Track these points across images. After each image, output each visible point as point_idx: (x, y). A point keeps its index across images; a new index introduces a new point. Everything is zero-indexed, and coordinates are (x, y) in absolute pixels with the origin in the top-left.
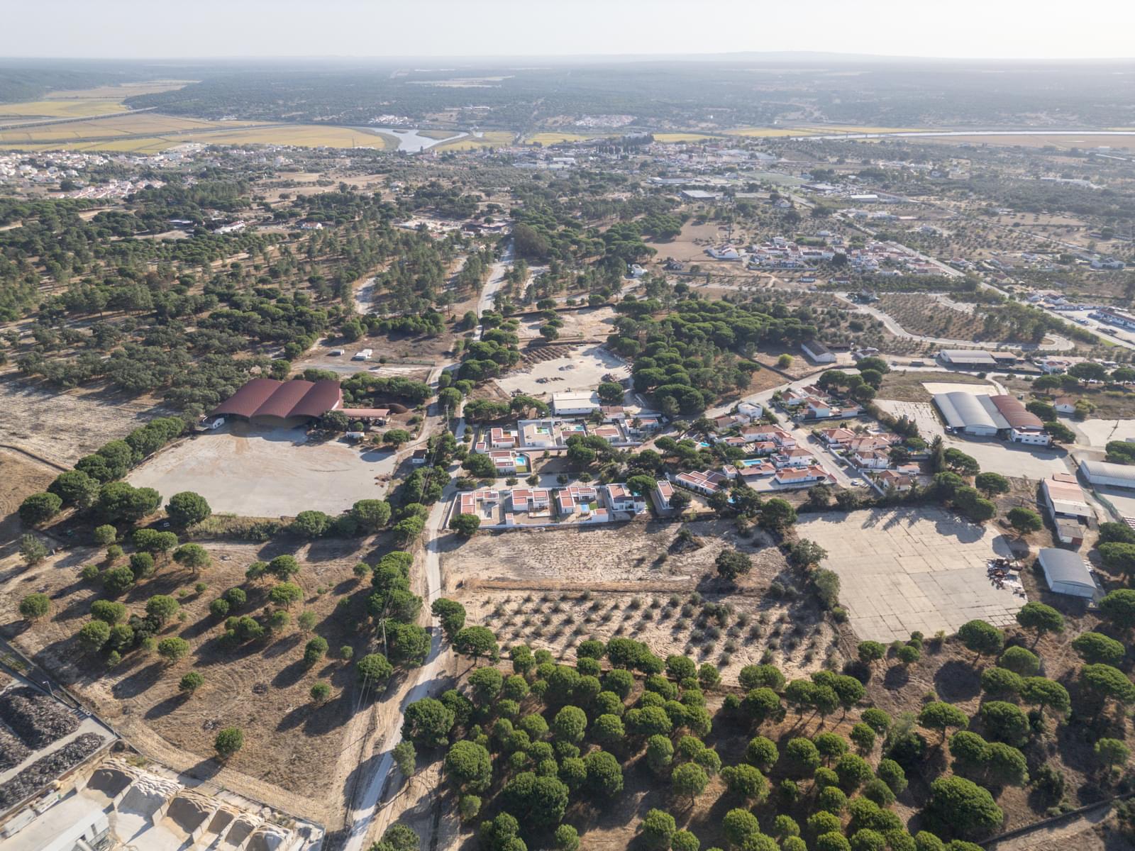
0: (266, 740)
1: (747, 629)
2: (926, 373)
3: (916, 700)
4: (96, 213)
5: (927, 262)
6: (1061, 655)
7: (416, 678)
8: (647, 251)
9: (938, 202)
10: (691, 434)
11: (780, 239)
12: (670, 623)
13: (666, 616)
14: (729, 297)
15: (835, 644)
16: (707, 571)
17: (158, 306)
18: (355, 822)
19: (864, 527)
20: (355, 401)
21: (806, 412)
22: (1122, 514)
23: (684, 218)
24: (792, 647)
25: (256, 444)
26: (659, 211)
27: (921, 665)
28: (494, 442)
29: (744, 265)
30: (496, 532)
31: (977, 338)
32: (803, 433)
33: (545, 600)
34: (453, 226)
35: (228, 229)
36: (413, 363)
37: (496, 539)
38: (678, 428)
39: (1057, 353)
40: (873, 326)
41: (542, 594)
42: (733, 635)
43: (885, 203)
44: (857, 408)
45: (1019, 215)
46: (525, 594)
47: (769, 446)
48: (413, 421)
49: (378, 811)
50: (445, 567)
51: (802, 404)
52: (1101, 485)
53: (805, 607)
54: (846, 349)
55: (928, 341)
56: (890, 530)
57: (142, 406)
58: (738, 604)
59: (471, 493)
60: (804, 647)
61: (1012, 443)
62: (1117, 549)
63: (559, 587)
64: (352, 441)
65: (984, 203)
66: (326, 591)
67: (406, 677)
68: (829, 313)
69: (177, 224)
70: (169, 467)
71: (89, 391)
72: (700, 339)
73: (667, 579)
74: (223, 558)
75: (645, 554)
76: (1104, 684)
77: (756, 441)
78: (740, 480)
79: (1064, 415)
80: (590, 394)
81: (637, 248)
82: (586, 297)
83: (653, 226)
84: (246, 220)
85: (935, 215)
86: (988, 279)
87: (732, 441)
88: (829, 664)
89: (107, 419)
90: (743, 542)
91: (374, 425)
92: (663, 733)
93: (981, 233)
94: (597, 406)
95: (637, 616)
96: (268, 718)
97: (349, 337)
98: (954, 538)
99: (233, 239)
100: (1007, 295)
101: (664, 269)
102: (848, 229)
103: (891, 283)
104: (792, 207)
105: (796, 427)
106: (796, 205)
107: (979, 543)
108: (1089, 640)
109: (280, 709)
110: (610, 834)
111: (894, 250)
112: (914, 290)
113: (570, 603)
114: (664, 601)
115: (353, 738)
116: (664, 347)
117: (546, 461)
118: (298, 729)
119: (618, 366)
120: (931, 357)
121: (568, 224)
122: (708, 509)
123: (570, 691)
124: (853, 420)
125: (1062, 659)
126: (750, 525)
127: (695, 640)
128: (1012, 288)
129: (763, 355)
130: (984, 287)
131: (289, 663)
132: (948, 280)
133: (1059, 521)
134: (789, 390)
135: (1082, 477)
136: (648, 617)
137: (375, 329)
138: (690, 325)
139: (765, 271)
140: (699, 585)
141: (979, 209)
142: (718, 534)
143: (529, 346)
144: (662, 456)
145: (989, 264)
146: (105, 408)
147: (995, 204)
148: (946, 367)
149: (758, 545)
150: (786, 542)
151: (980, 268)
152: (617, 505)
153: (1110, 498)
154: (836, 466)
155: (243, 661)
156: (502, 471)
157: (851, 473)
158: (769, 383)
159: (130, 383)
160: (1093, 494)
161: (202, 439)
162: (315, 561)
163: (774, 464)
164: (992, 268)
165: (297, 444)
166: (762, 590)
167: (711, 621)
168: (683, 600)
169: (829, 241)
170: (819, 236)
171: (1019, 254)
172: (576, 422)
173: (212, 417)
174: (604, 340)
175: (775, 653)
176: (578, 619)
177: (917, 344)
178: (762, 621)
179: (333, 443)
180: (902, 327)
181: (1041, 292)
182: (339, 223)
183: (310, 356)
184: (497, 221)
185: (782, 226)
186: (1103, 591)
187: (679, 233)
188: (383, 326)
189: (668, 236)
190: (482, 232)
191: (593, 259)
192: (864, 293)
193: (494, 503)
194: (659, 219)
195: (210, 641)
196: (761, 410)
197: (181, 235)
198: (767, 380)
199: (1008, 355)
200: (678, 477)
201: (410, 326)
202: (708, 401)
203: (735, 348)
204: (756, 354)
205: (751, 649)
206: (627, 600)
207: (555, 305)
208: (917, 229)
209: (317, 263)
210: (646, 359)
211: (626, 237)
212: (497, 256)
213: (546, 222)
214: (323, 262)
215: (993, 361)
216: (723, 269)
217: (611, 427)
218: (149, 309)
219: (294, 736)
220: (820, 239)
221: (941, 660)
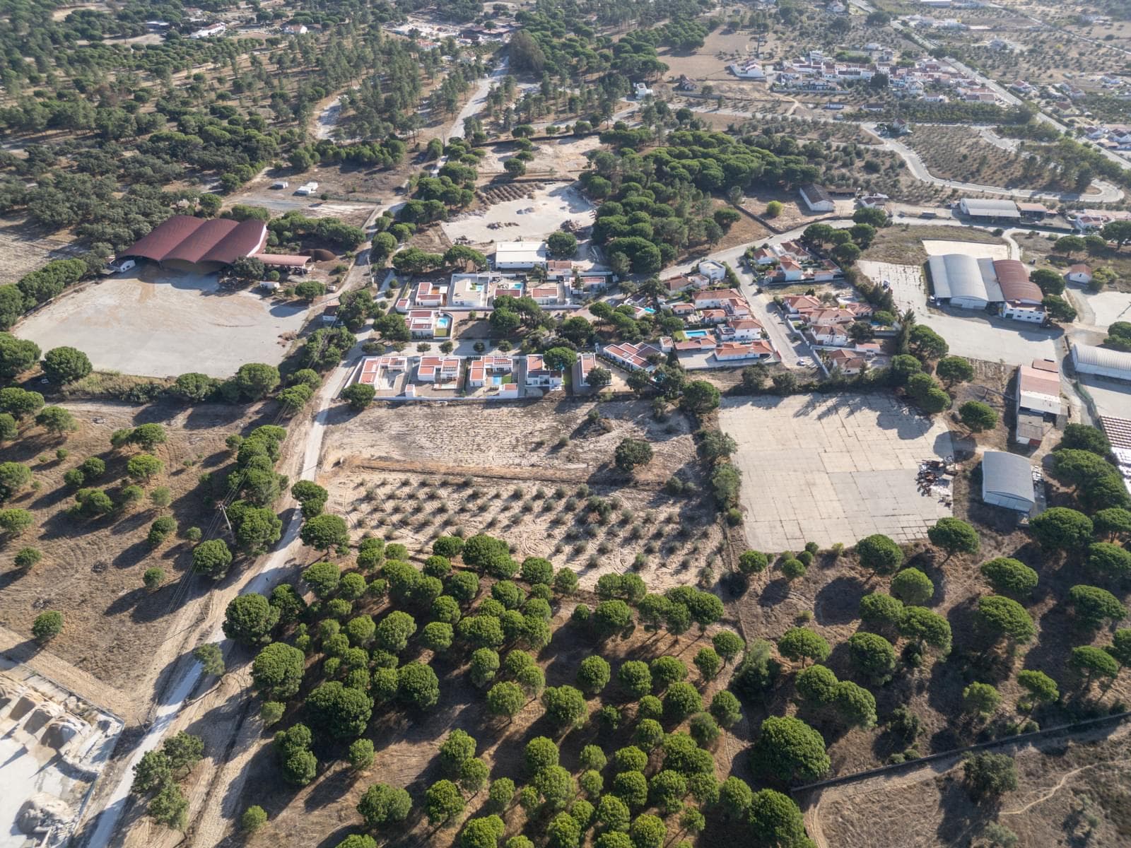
0: (92, 623)
1: (629, 527)
2: (935, 227)
3: (787, 620)
4: (69, 12)
5: (983, 85)
6: (969, 577)
7: (262, 565)
8: (658, 67)
9: (1024, 8)
10: (636, 297)
11: (818, 53)
12: (550, 516)
13: (547, 509)
14: (736, 127)
15: (720, 550)
16: (607, 459)
17: (100, 126)
18: (157, 719)
19: (797, 415)
20: (281, 245)
21: (774, 273)
22: (1101, 412)
23: (713, 25)
24: (671, 551)
25: (164, 292)
26: (686, 16)
27: (807, 580)
28: (418, 300)
29: (767, 86)
30: (394, 404)
31: (1012, 184)
32: (765, 299)
33: (423, 484)
34: (452, 31)
35: (204, 33)
36: (358, 201)
37: (392, 412)
38: (624, 290)
39: (1099, 206)
40: (892, 167)
41: (421, 478)
42: (611, 534)
43: (959, 8)
44: (835, 271)
45: (1116, 24)
46: (403, 477)
47: (718, 315)
48: (337, 271)
49: (183, 708)
50: (328, 442)
51: (774, 264)
52: (1089, 375)
53: (700, 506)
54: (851, 195)
55: (951, 186)
56: (824, 420)
57: (56, 243)
58: (628, 499)
59: (375, 359)
60: (685, 551)
61: (1002, 319)
62: (1072, 458)
63: (443, 470)
64: (265, 292)
65: (1079, 9)
66: (194, 463)
67: (253, 563)
68: (845, 149)
69: (154, 27)
70: (65, 315)
71: (9, 224)
72: (682, 179)
73: (562, 466)
74: (95, 421)
75: (547, 437)
76: (995, 621)
77: (708, 308)
78: (673, 355)
79: (1075, 285)
80: (537, 245)
81: (645, 63)
82: (572, 124)
83: (674, 35)
84: (227, 22)
85: (1014, 25)
86: (1049, 109)
87: (681, 306)
88: (703, 574)
89: (18, 257)
90: (655, 427)
91: (294, 274)
92: (491, 647)
93: (1063, 49)
94: (543, 260)
95: (517, 506)
96: (99, 600)
97: (297, 167)
98: (893, 433)
99: (207, 45)
100: (1063, 129)
101: (674, 89)
102: (902, 42)
103: (931, 111)
104: (846, 12)
105: (759, 292)
106: (852, 10)
107: (921, 440)
108: (999, 566)
109: (113, 591)
110: (415, 748)
111: (950, 69)
112: (956, 121)
113: (450, 490)
114: (550, 491)
115: (179, 628)
116: (637, 190)
117: (471, 324)
118: (125, 615)
119: (583, 210)
120: (949, 207)
121: (578, 31)
122: (627, 388)
123: (408, 593)
124: (825, 286)
125: (969, 582)
126: (670, 407)
127: (569, 538)
128: (1072, 121)
129: (753, 200)
130: (1040, 118)
131: (136, 541)
132: (1000, 109)
133: (1022, 418)
134: (765, 246)
135: (1069, 366)
136: (527, 509)
137: (327, 156)
138: (675, 163)
139: (789, 94)
140: (593, 475)
141: (1070, 17)
142: (632, 417)
143: (493, 182)
144: (596, 324)
145: (1057, 89)
146: (20, 244)
147: (1092, 9)
148: (963, 221)
149: (670, 432)
150: (702, 429)
151: (1044, 94)
152: (530, 380)
153: (1092, 391)
154: (788, 341)
155: (90, 537)
156: (418, 334)
157: (801, 351)
158: (748, 236)
159: (47, 216)
160: (1076, 386)
161: (108, 283)
162: (191, 429)
163: (718, 337)
164: (1059, 94)
165: (206, 294)
166: (659, 484)
167: (593, 517)
168: (570, 491)
169: (875, 56)
170: (866, 50)
171: (1098, 77)
172: (517, 278)
173: (121, 259)
174: (576, 176)
175: (651, 557)
176: (452, 506)
177: (936, 191)
178: (647, 520)
179: (245, 293)
180: (928, 168)
181: (1108, 127)
182: (325, 27)
183: (249, 189)
184: (500, 25)
185: (826, 36)
186: (1045, 504)
187: (701, 44)
188: (337, 154)
189: (688, 47)
190: (480, 39)
191: (595, 76)
192: (895, 124)
193: (399, 371)
194: (682, 26)
195: (62, 512)
196: (723, 270)
197: (155, 39)
198: (746, 232)
199: (1039, 207)
200: (606, 350)
201: (364, 156)
202: (667, 258)
203: (721, 192)
204: (743, 199)
205: (626, 551)
206: (512, 488)
207: (532, 132)
208: (987, 43)
209: (286, 76)
210: (611, 204)
211: (637, 49)
212: (489, 70)
213: (553, 28)
214: (295, 74)
215: (1017, 214)
216: (742, 90)
217: (553, 285)
218: (90, 128)
219: (121, 621)
220: (864, 54)
221: (831, 575)
